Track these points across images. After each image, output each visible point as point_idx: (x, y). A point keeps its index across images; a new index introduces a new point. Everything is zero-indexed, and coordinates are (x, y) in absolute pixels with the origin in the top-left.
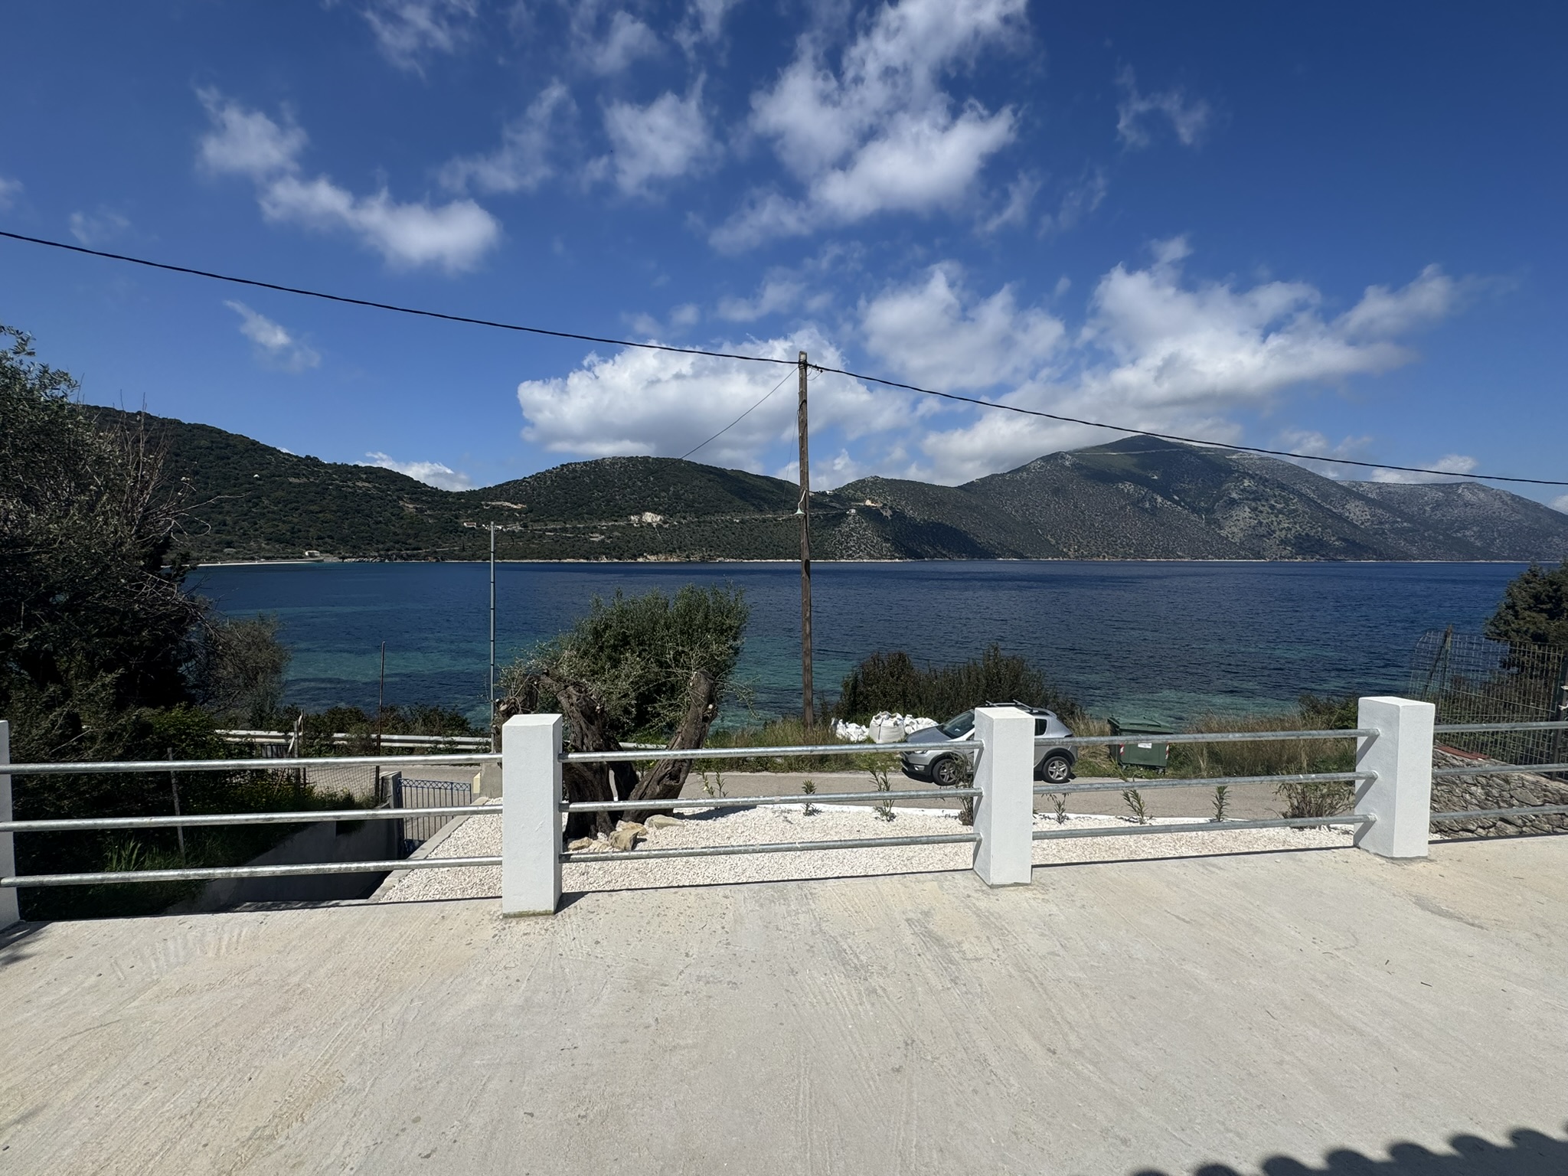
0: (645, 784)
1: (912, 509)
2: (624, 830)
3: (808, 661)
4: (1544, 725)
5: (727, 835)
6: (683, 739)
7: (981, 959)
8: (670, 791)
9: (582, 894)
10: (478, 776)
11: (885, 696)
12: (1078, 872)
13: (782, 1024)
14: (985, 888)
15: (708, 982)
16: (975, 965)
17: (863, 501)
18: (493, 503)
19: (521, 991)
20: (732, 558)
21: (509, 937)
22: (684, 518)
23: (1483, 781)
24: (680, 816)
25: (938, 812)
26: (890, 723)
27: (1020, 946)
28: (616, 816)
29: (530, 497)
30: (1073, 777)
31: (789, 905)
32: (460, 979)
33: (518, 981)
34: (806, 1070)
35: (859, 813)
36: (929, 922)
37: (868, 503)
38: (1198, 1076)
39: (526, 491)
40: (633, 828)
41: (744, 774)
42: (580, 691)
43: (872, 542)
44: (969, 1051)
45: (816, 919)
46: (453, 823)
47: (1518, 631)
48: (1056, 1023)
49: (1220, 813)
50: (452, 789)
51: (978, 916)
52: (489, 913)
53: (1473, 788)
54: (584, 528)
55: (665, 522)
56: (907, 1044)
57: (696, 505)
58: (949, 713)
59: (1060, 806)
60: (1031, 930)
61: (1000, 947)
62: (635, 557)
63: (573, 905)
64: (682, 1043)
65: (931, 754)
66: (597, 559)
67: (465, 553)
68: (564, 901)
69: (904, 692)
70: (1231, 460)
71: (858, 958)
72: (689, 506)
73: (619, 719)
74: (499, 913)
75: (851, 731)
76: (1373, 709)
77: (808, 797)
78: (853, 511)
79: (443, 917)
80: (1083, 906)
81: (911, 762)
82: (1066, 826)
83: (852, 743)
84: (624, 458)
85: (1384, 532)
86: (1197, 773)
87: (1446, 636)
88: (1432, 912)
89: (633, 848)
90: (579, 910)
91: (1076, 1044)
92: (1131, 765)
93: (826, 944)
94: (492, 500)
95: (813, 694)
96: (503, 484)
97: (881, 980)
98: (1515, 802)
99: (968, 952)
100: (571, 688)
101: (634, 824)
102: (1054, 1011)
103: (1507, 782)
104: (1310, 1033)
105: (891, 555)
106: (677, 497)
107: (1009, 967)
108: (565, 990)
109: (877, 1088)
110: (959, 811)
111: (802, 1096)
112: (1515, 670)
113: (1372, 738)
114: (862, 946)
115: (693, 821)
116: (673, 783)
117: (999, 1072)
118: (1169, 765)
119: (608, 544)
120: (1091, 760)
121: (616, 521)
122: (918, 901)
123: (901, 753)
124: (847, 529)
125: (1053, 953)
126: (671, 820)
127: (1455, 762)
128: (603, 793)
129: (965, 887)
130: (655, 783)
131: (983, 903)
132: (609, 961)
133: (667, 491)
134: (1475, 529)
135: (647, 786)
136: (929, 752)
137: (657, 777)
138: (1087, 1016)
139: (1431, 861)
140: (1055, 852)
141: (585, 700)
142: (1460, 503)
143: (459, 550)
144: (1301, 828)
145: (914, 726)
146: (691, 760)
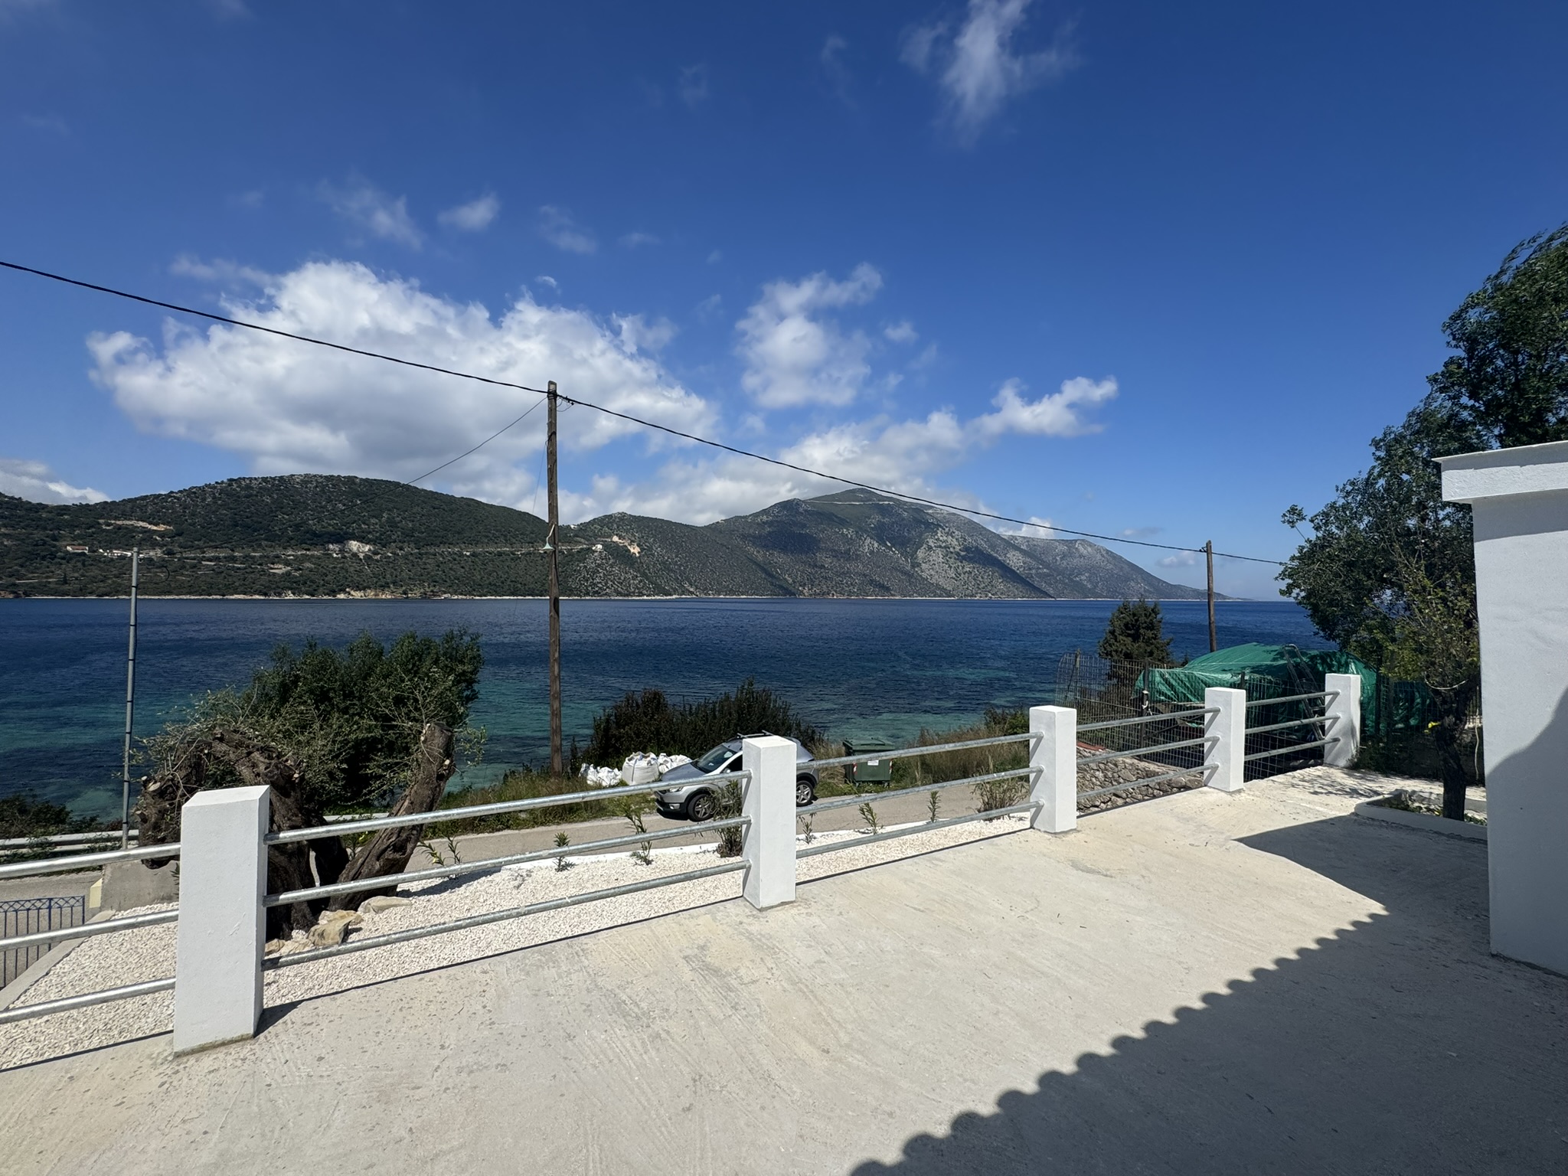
0: (360, 861)
1: (660, 547)
2: (330, 921)
3: (556, 705)
4: (1137, 720)
5: (466, 907)
6: (412, 803)
7: (757, 981)
8: (393, 865)
9: (293, 1005)
10: (99, 883)
11: (638, 737)
12: (834, 883)
13: (562, 1095)
14: (755, 912)
15: (472, 1072)
16: (752, 988)
17: (610, 536)
18: (118, 522)
19: (212, 1145)
20: (461, 594)
21: (185, 1080)
22: (401, 549)
23: (1102, 766)
24: (406, 894)
25: (696, 848)
26: (644, 763)
27: (791, 961)
28: (318, 906)
29: (180, 517)
30: (815, 798)
31: (559, 967)
32: (109, 1154)
33: (205, 1133)
34: (593, 1137)
35: (616, 861)
36: (705, 956)
37: (615, 539)
38: (940, 1041)
39: (173, 508)
40: (342, 917)
41: (481, 835)
42: (270, 758)
43: (620, 579)
44: (754, 1071)
45: (590, 975)
46: (57, 951)
47: (1116, 651)
48: (828, 1024)
49: (934, 815)
50: (50, 908)
51: (751, 940)
52: (149, 1057)
53: (1097, 773)
54: (261, 557)
55: (376, 553)
56: (695, 1081)
57: (416, 534)
58: (702, 749)
59: (807, 826)
60: (799, 943)
61: (774, 966)
62: (334, 592)
63: (281, 1021)
64: (444, 1147)
65: (687, 790)
66: (280, 594)
67: (67, 587)
68: (266, 1018)
69: (657, 730)
70: (928, 513)
71: (638, 1006)
72: (408, 536)
73: (323, 788)
74: (166, 1054)
75: (604, 775)
76: (1039, 715)
77: (560, 850)
78: (600, 546)
79: (71, 1078)
80: (841, 913)
81: (666, 801)
82: (814, 844)
83: (605, 788)
84: (321, 476)
85: (1032, 577)
86: (913, 783)
87: (1076, 657)
88: (1083, 871)
89: (344, 940)
90: (290, 1025)
91: (845, 1038)
92: (863, 782)
93: (603, 999)
94: (116, 518)
95: (562, 740)
96: (137, 499)
97: (664, 1023)
98: (1121, 780)
99: (744, 977)
100: (256, 755)
101: (345, 912)
102: (824, 1014)
103: (1116, 765)
104: (1014, 983)
105: (639, 593)
106: (393, 524)
107: (783, 983)
108: (278, 1127)
109: (669, 1133)
110: (716, 845)
111: (591, 1165)
112: (1115, 681)
113: (1040, 739)
114: (642, 994)
115: (422, 898)
116: (397, 856)
117: (783, 1083)
118: (892, 779)
119: (296, 577)
120: (829, 781)
121: (309, 550)
122: (693, 937)
123: (655, 792)
124: (593, 565)
125: (820, 962)
126: (394, 900)
127: (1085, 754)
128: (302, 880)
129: (737, 915)
130: (374, 859)
131: (755, 927)
132: (339, 1077)
133: (378, 517)
134: (1087, 574)
135: (363, 864)
136: (685, 789)
137: (375, 852)
138: (852, 1011)
139: (1079, 831)
140: (805, 870)
141: (278, 768)
142: (1077, 555)
143: (57, 583)
144: (991, 820)
145: (669, 765)
146: (422, 825)
